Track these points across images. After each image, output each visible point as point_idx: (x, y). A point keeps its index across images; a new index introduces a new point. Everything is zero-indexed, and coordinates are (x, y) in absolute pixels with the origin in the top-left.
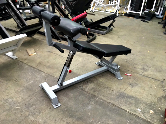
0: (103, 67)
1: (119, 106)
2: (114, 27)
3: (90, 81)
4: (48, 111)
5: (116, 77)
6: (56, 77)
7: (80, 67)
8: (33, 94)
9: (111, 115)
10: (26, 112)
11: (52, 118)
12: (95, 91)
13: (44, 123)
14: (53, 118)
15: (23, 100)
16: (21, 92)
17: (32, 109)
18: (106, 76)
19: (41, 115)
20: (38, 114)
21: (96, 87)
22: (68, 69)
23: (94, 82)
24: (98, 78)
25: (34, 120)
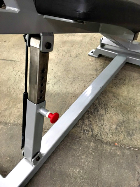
0: (112, 59)
3: (100, 104)
6: (12, 121)
7: (59, 74)
12: (131, 132)
18: (128, 77)
21: (125, 119)
22: (42, 111)
23: (112, 104)
24: (114, 90)
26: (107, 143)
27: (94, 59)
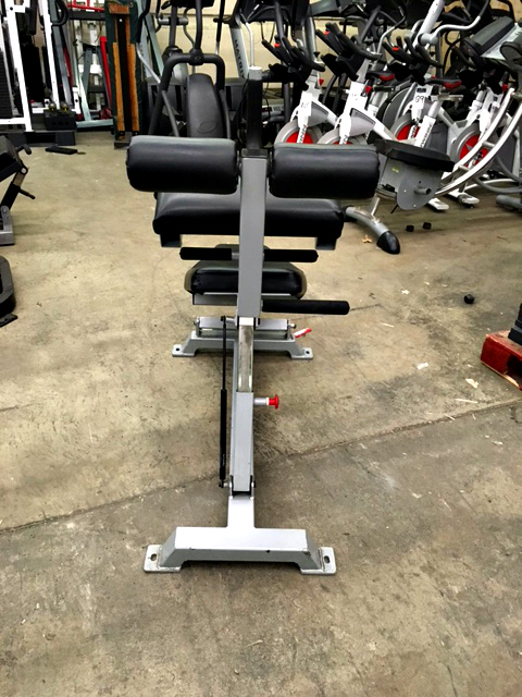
1: (421, 421)
2: (33, 198)
4: (333, 602)
5: (293, 356)
7: (149, 399)
8: (189, 617)
9: (444, 453)
10: (292, 685)
11: (377, 604)
12: (322, 431)
13: (390, 638)
14: (382, 599)
15: (195, 675)
16: (129, 665)
17: (290, 654)
19: (339, 634)
20: (328, 642)
21: (304, 421)
25: (354, 670)
26: (305, 454)
27: (189, 359)
